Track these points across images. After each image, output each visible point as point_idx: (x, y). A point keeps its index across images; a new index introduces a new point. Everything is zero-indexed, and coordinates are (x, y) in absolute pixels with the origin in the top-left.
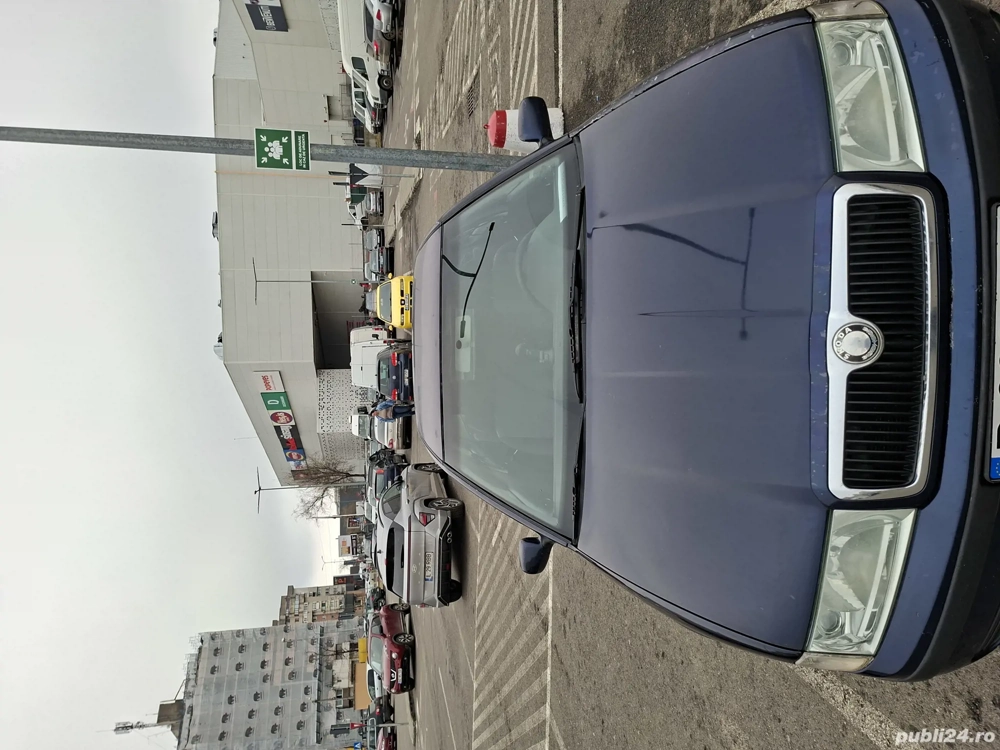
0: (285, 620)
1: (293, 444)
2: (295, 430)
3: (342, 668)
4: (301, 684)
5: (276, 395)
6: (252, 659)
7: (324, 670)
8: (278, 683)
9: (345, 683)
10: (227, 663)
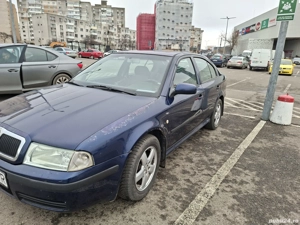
0: (193, 29)
1: (248, 31)
2: (253, 31)
3: (177, 46)
4: (174, 34)
5: (267, 24)
6: (184, 20)
7: (177, 41)
8: (176, 28)
9: (172, 47)
10: (184, 12)
